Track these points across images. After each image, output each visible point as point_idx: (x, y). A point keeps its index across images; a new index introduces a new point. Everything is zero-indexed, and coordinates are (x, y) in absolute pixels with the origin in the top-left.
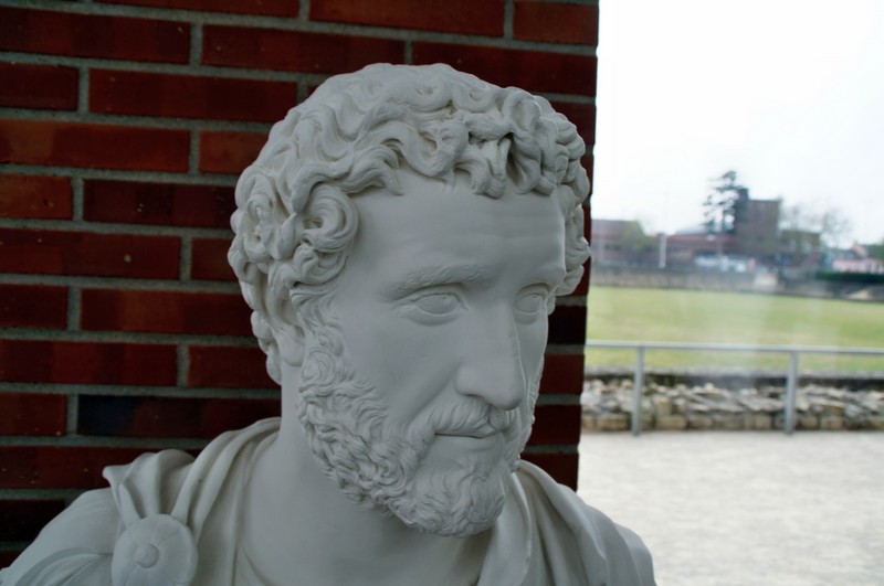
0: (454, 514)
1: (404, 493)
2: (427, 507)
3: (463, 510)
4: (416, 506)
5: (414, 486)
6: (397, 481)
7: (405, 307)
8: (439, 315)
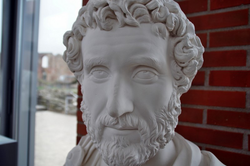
8: (100, 79)
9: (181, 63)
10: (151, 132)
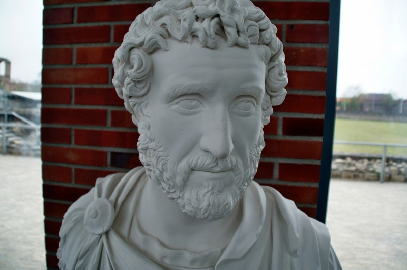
0: (201, 209)
1: (179, 197)
2: (189, 205)
3: (205, 208)
4: (184, 204)
5: (183, 194)
6: (175, 191)
7: (173, 106)
8: (190, 110)
9: (272, 91)
10: (245, 171)
